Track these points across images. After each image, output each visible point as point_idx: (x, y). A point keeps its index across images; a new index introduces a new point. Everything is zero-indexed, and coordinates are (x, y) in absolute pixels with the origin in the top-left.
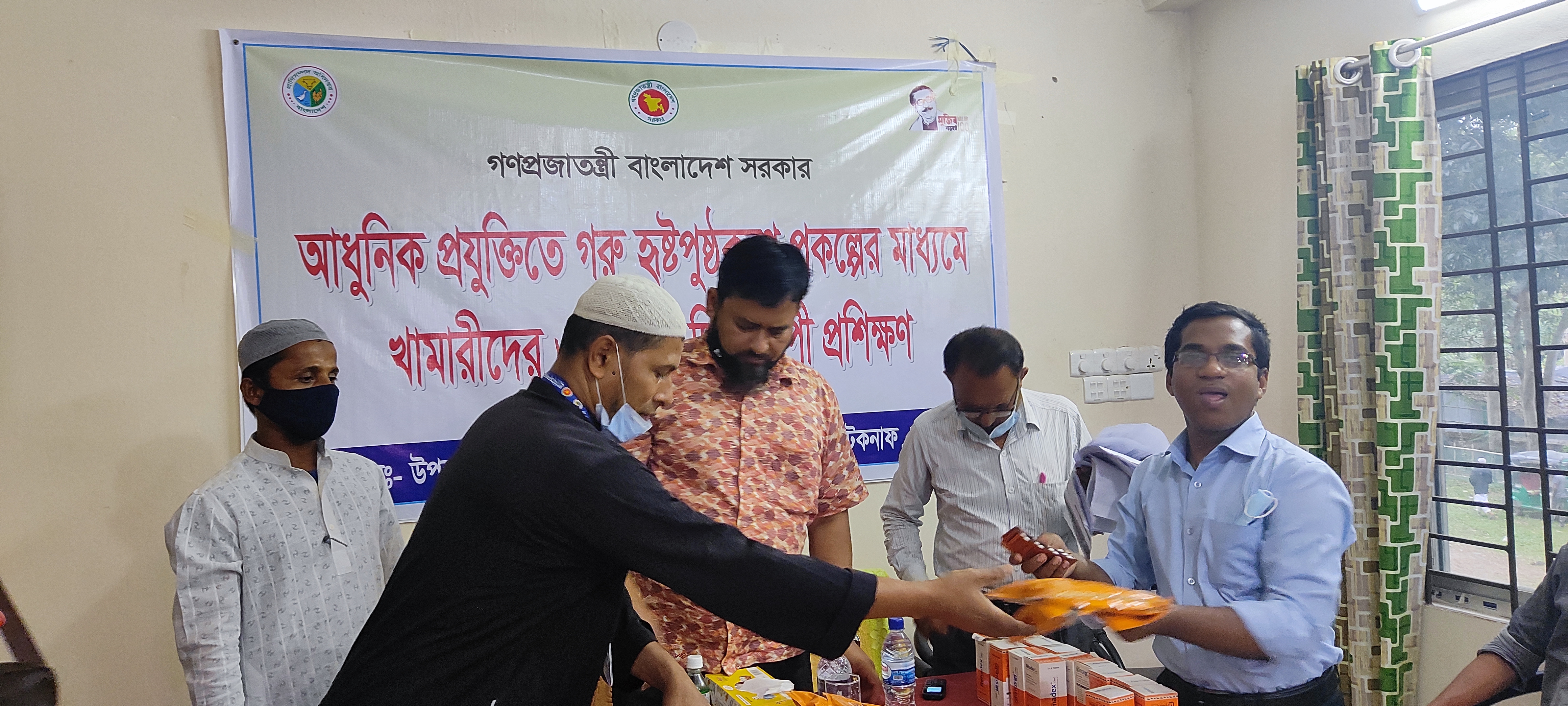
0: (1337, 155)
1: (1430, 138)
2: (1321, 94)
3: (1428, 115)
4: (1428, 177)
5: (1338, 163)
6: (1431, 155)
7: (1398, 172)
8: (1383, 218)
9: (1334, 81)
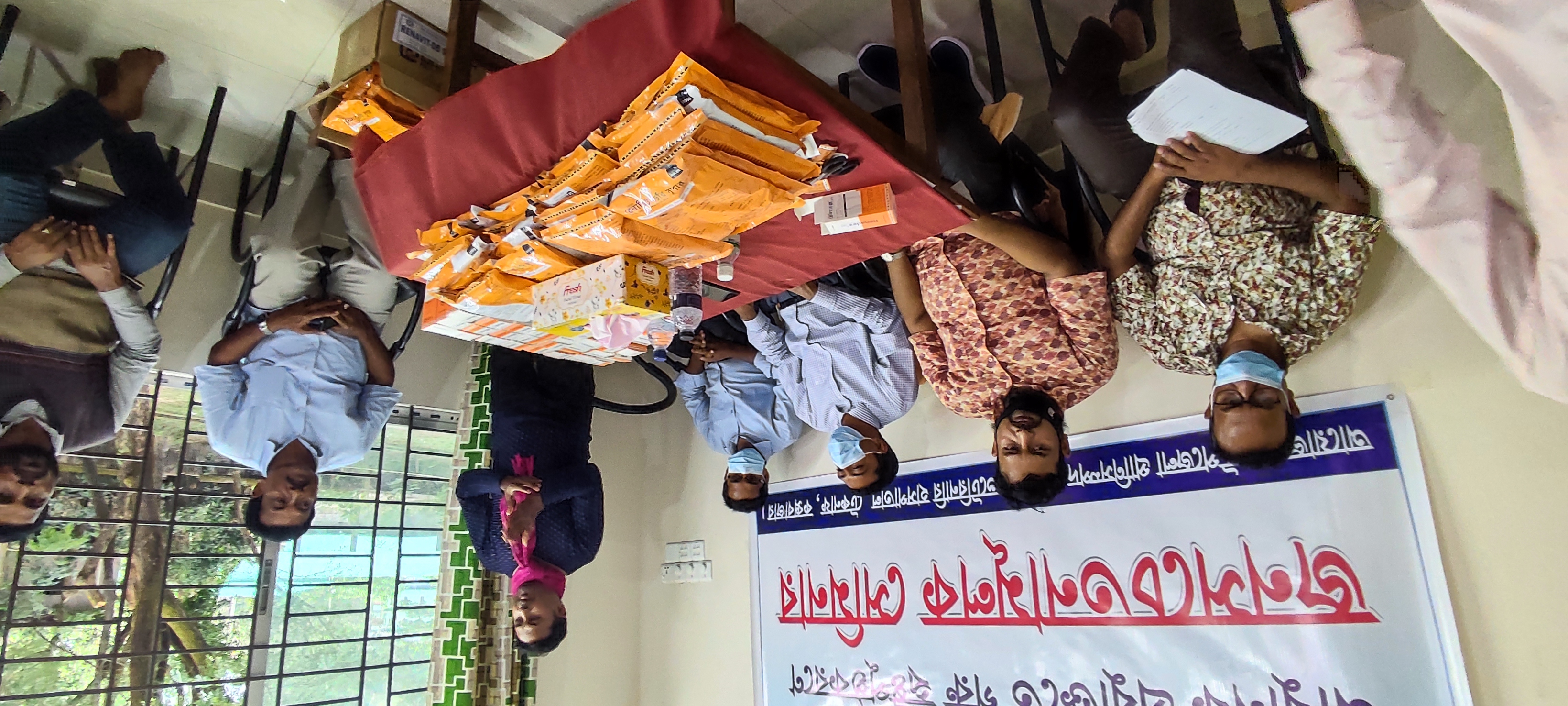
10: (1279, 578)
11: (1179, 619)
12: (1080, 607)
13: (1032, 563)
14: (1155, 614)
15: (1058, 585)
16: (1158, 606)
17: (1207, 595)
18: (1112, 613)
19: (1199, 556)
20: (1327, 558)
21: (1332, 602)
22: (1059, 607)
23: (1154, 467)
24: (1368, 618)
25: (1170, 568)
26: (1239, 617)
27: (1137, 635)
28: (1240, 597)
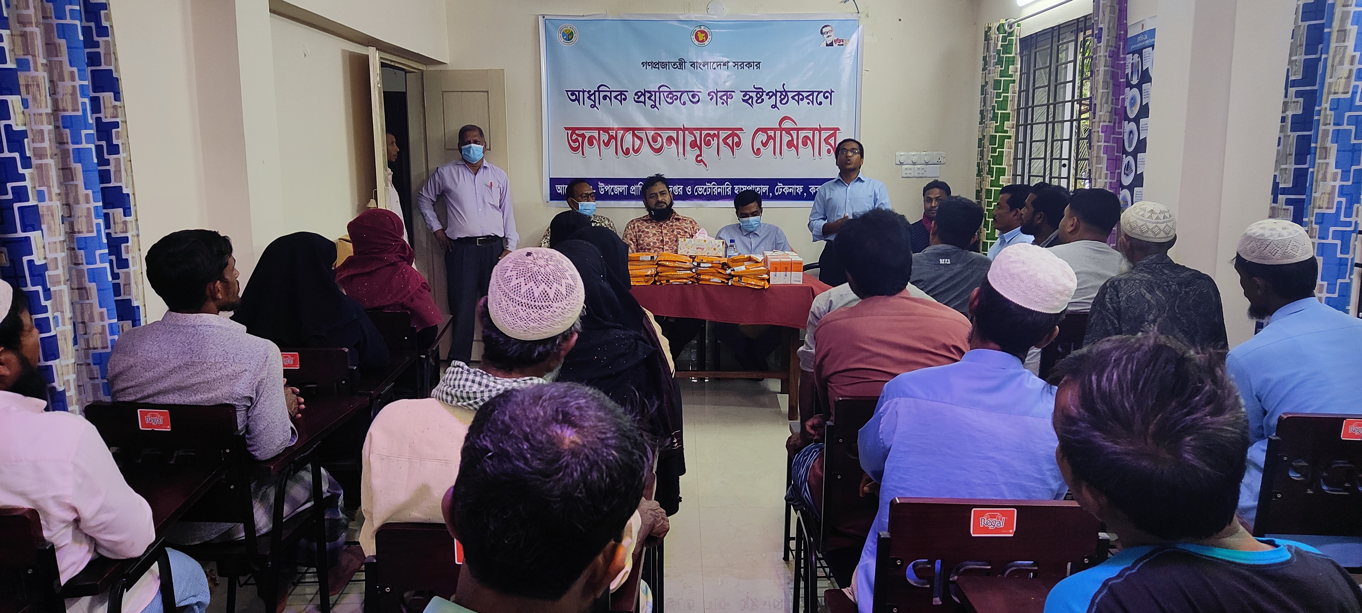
0: (992, 68)
1: (1017, 64)
2: (989, 40)
3: (1016, 54)
4: (1014, 82)
5: (991, 72)
6: (1016, 72)
7: (1003, 79)
8: (995, 99)
9: (993, 34)
10: (591, 143)
11: (627, 130)
12: (665, 135)
13: (684, 154)
14: (636, 132)
15: (674, 145)
16: (634, 135)
17: (616, 139)
18: (653, 132)
19: (616, 153)
20: (575, 149)
21: (577, 135)
22: (675, 136)
23: (629, 189)
24: (566, 129)
25: (628, 149)
26: (606, 130)
27: (643, 123)
28: (605, 137)
